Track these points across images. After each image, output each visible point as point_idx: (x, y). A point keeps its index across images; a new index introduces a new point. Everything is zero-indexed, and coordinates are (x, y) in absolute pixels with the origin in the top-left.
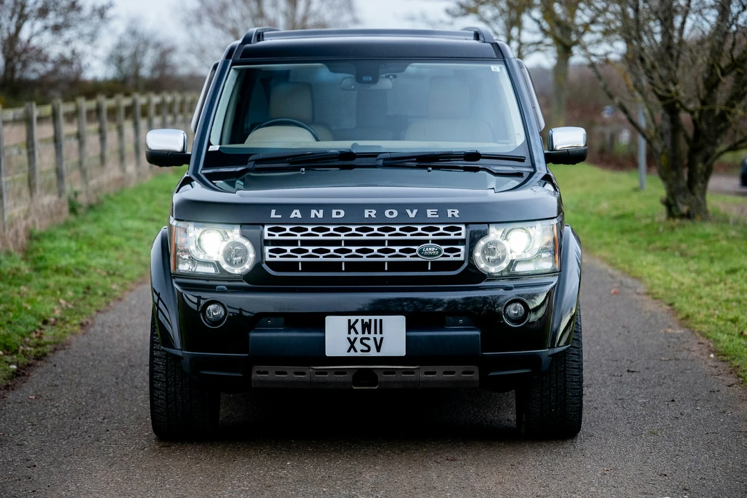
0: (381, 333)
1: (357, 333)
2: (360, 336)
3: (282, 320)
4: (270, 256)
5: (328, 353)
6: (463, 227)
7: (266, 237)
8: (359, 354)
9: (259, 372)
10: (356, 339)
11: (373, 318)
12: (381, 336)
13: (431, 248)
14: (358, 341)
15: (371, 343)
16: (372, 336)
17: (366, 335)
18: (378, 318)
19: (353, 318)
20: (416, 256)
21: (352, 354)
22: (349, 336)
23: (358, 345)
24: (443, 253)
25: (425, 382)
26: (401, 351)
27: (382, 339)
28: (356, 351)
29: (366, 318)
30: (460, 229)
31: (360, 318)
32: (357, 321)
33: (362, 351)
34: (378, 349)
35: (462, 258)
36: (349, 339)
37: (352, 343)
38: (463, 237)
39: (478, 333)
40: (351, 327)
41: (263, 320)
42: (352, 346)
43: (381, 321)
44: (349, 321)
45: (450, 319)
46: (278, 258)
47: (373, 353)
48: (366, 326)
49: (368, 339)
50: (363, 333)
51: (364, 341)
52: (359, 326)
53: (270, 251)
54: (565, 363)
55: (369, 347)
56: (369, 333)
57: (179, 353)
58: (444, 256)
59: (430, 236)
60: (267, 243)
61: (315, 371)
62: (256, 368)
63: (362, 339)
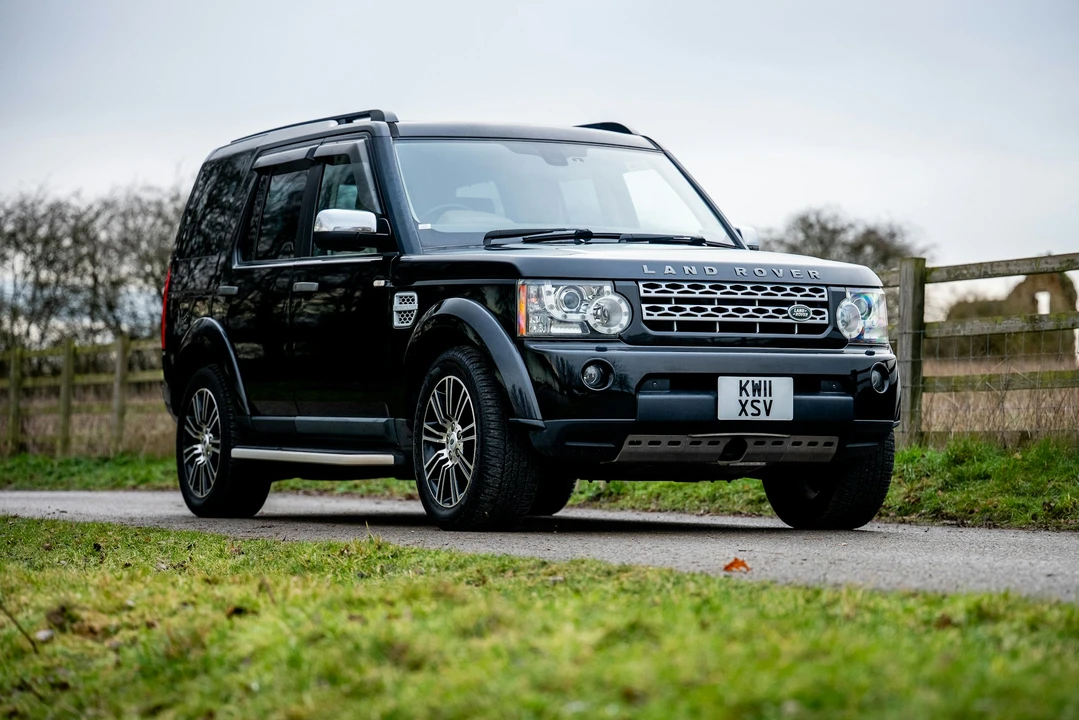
0: (770, 395)
2: (751, 398)
4: (648, 314)
8: (750, 418)
9: (631, 443)
11: (763, 379)
12: (771, 398)
13: (801, 311)
14: (749, 403)
15: (761, 406)
16: (762, 399)
18: (768, 379)
20: (788, 317)
21: (743, 417)
22: (741, 398)
23: (749, 408)
24: (812, 315)
28: (747, 415)
29: (757, 380)
30: (823, 291)
31: (751, 379)
32: (748, 381)
33: (753, 414)
35: (826, 322)
36: (740, 401)
38: (826, 299)
40: (742, 389)
42: (743, 410)
48: (756, 389)
49: (758, 401)
51: (755, 404)
53: (647, 309)
55: (759, 410)
56: (759, 395)
57: (541, 424)
58: (812, 318)
59: (798, 297)
63: (753, 402)
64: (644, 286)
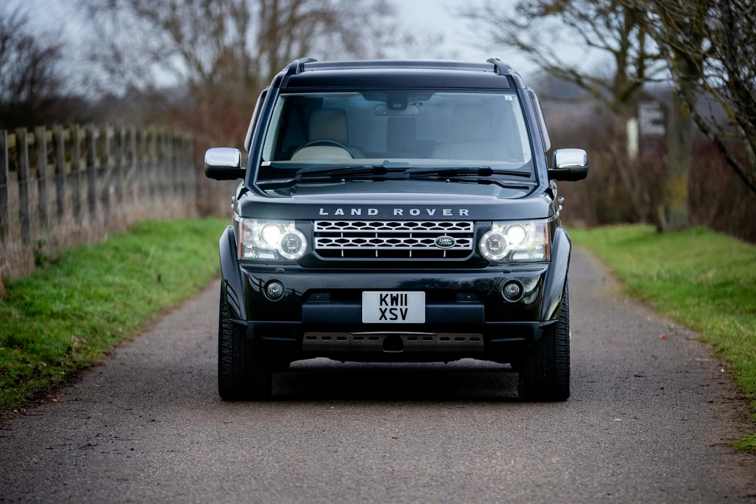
1: (387, 305)
3: (328, 295)
5: (364, 321)
6: (472, 223)
7: (316, 230)
8: (389, 321)
9: (309, 338)
10: (386, 309)
13: (446, 240)
14: (388, 311)
17: (394, 306)
19: (384, 293)
23: (388, 314)
24: (456, 243)
25: (440, 346)
26: (422, 319)
27: (406, 309)
33: (391, 319)
34: (404, 318)
37: (383, 313)
39: (482, 306)
40: (383, 300)
41: (313, 295)
43: (406, 295)
44: (381, 295)
45: (461, 295)
46: (325, 246)
47: (400, 321)
50: (392, 304)
51: (392, 311)
52: (388, 300)
54: (554, 336)
55: (396, 316)
57: (245, 323)
58: (456, 246)
60: (316, 234)
61: (354, 336)
62: (307, 334)
63: (391, 310)
64: (318, 224)
